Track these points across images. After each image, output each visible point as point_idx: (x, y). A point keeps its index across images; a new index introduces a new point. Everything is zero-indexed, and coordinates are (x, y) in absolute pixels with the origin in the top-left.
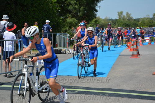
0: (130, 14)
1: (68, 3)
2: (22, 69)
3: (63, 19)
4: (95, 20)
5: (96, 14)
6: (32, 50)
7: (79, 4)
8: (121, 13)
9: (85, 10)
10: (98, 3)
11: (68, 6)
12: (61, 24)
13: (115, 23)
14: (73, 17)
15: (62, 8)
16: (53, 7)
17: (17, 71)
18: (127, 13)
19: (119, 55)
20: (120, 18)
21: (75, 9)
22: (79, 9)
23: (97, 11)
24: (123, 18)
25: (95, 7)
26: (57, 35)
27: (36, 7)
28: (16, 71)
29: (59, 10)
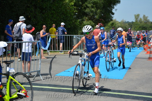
0: (147, 17)
1: (85, 6)
2: (40, 70)
3: (80, 22)
4: (111, 22)
5: (112, 17)
6: (50, 51)
7: (96, 7)
8: (138, 15)
9: (101, 12)
10: (115, 6)
11: (85, 8)
12: (78, 27)
13: (131, 26)
14: (89, 20)
15: (80, 11)
16: (70, 10)
17: (36, 71)
18: (144, 16)
19: (136, 58)
20: (136, 21)
21: (92, 12)
22: (96, 12)
23: (113, 14)
24: (140, 21)
25: (112, 10)
26: (74, 37)
27: (54, 10)
28: (34, 72)
29: (76, 12)
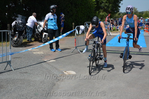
0: (136, 9)
1: (101, 2)
4: (118, 13)
5: (119, 9)
7: (109, 2)
9: (112, 6)
10: (121, 1)
11: (101, 4)
14: (104, 12)
21: (106, 6)
23: (120, 7)
25: (119, 4)
27: (83, 5)
